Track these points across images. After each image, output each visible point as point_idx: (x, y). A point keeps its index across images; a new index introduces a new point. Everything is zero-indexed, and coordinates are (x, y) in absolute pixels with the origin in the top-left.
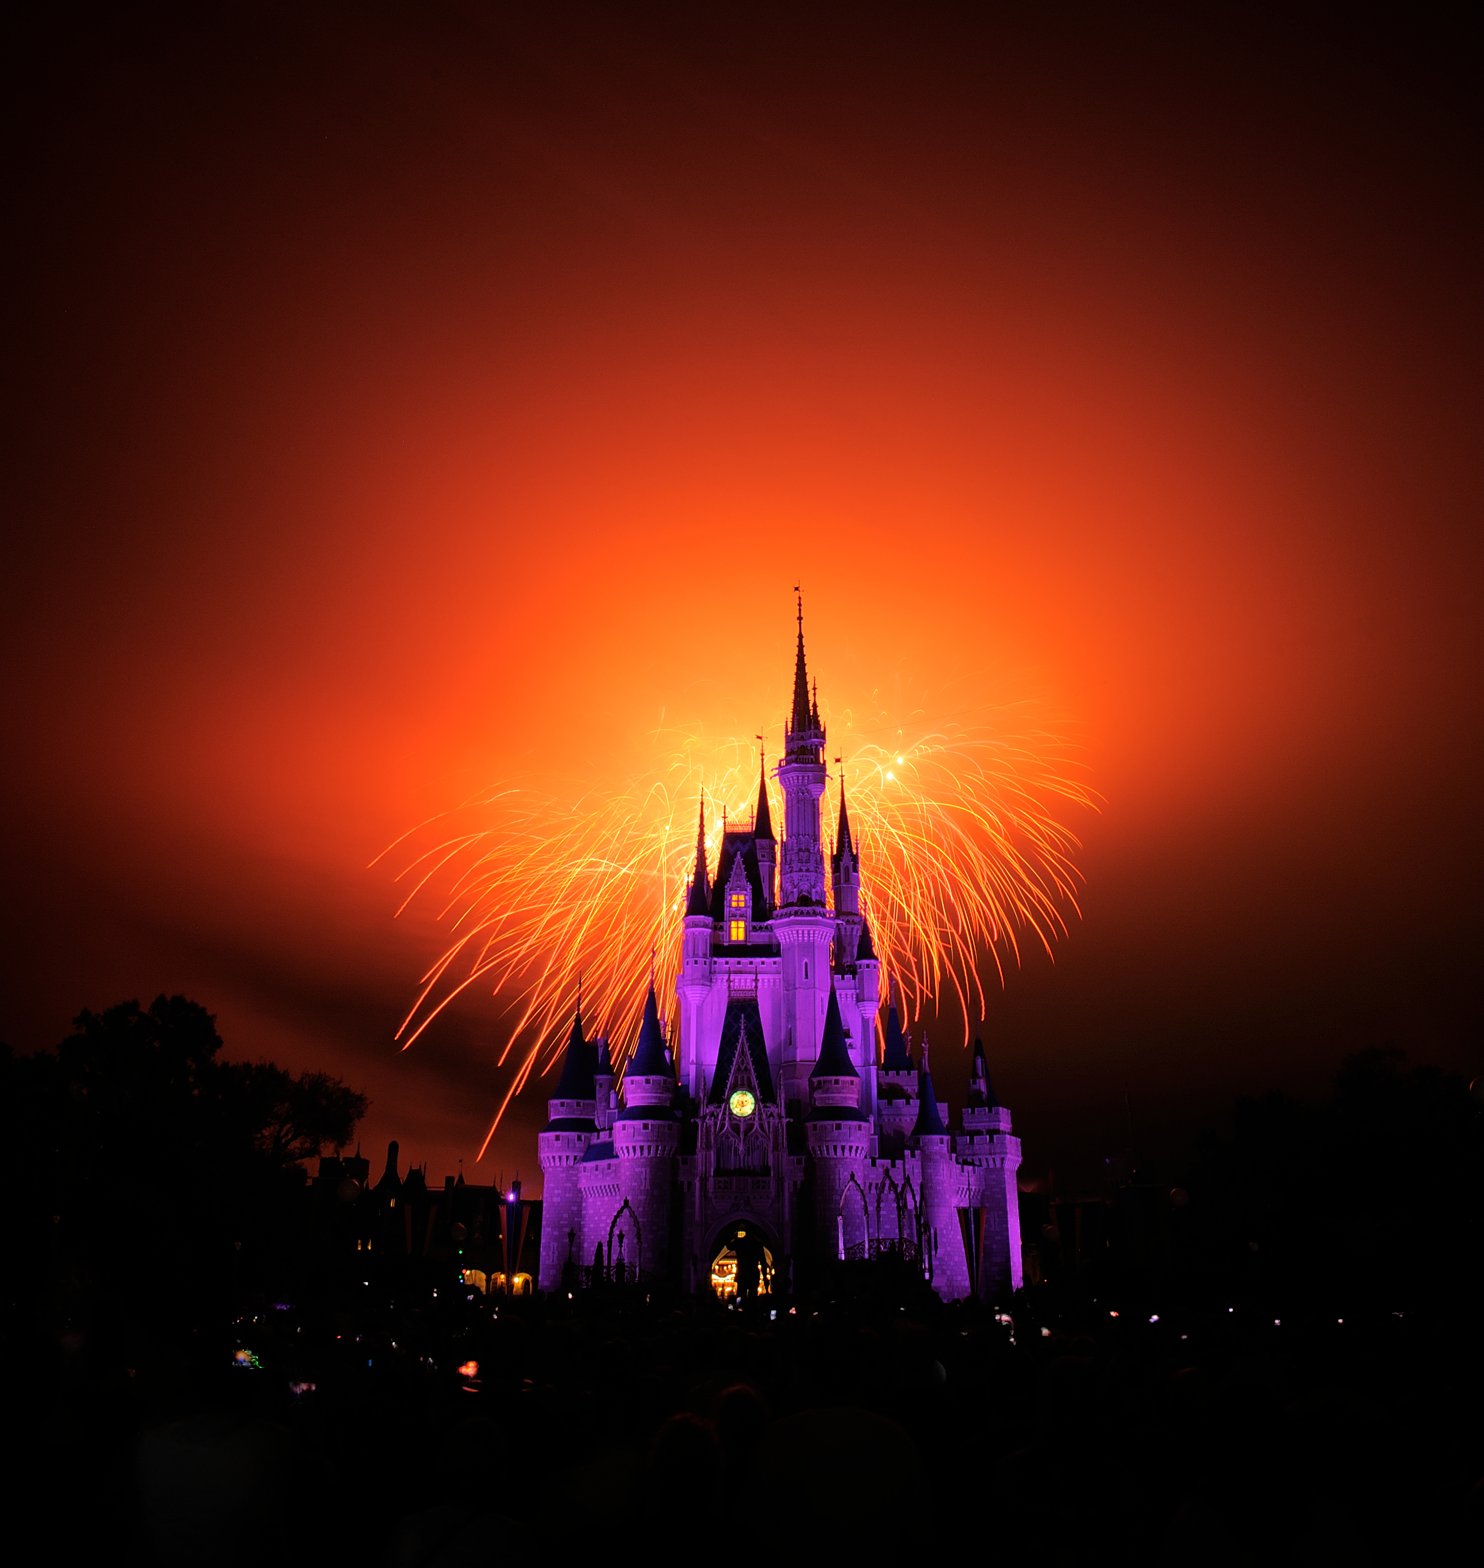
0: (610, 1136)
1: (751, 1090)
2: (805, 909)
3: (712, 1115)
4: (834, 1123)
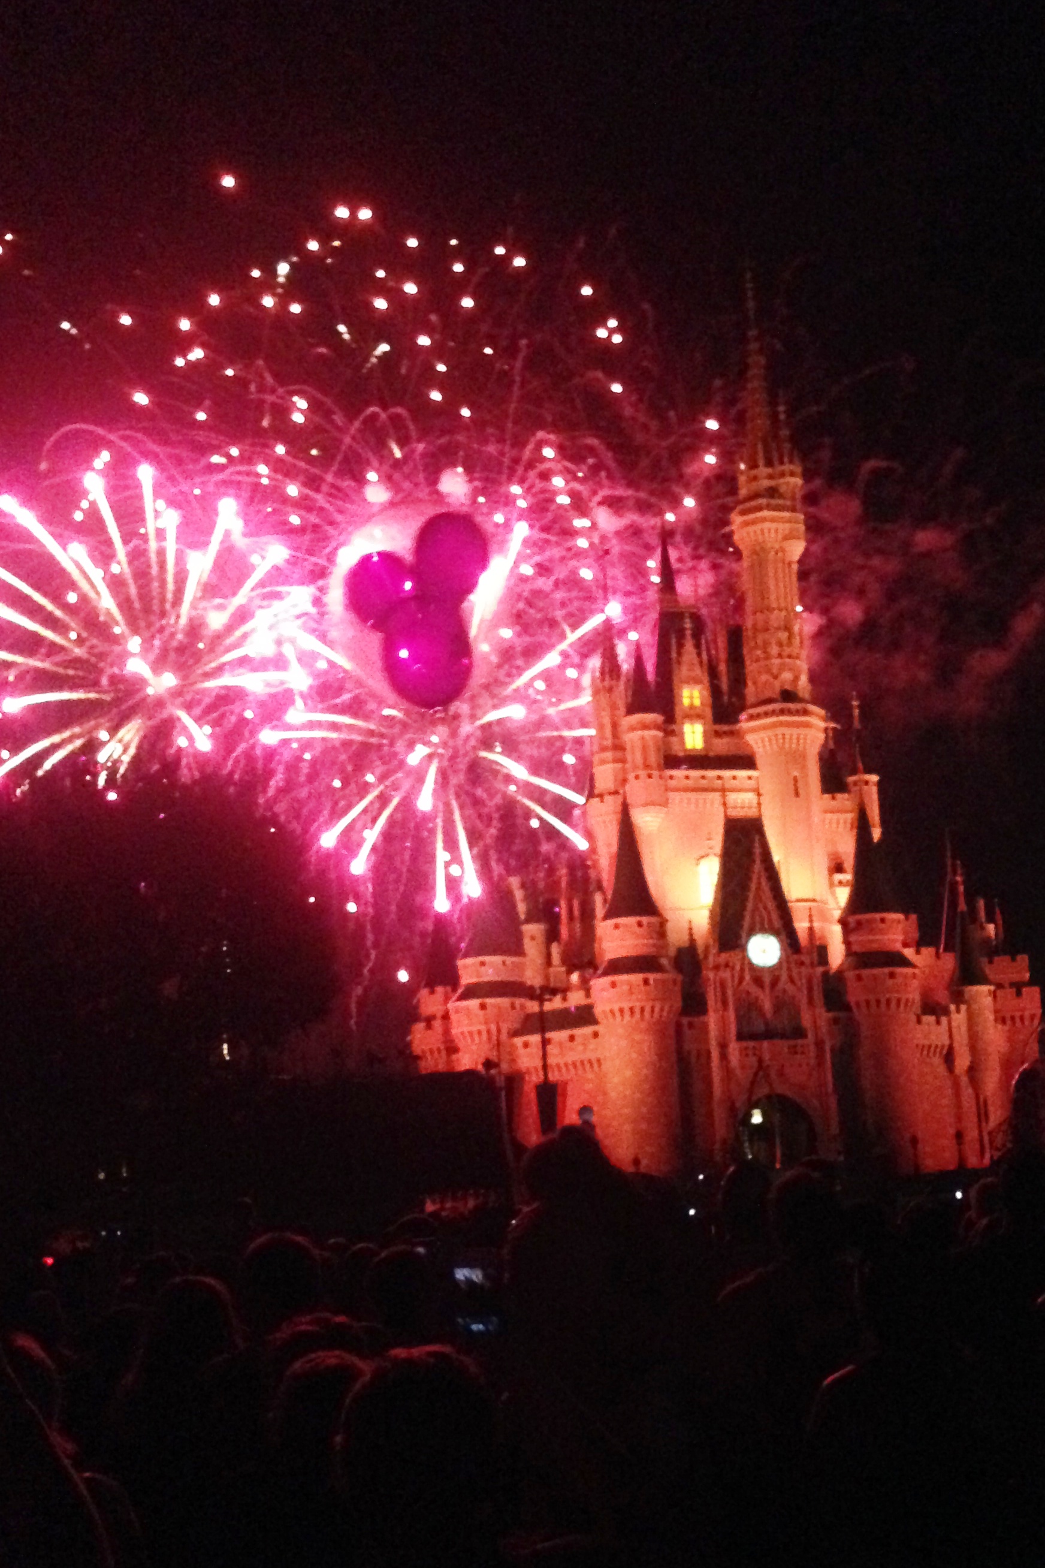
0: (588, 995)
1: (776, 933)
2: (792, 706)
3: (727, 965)
4: (886, 970)
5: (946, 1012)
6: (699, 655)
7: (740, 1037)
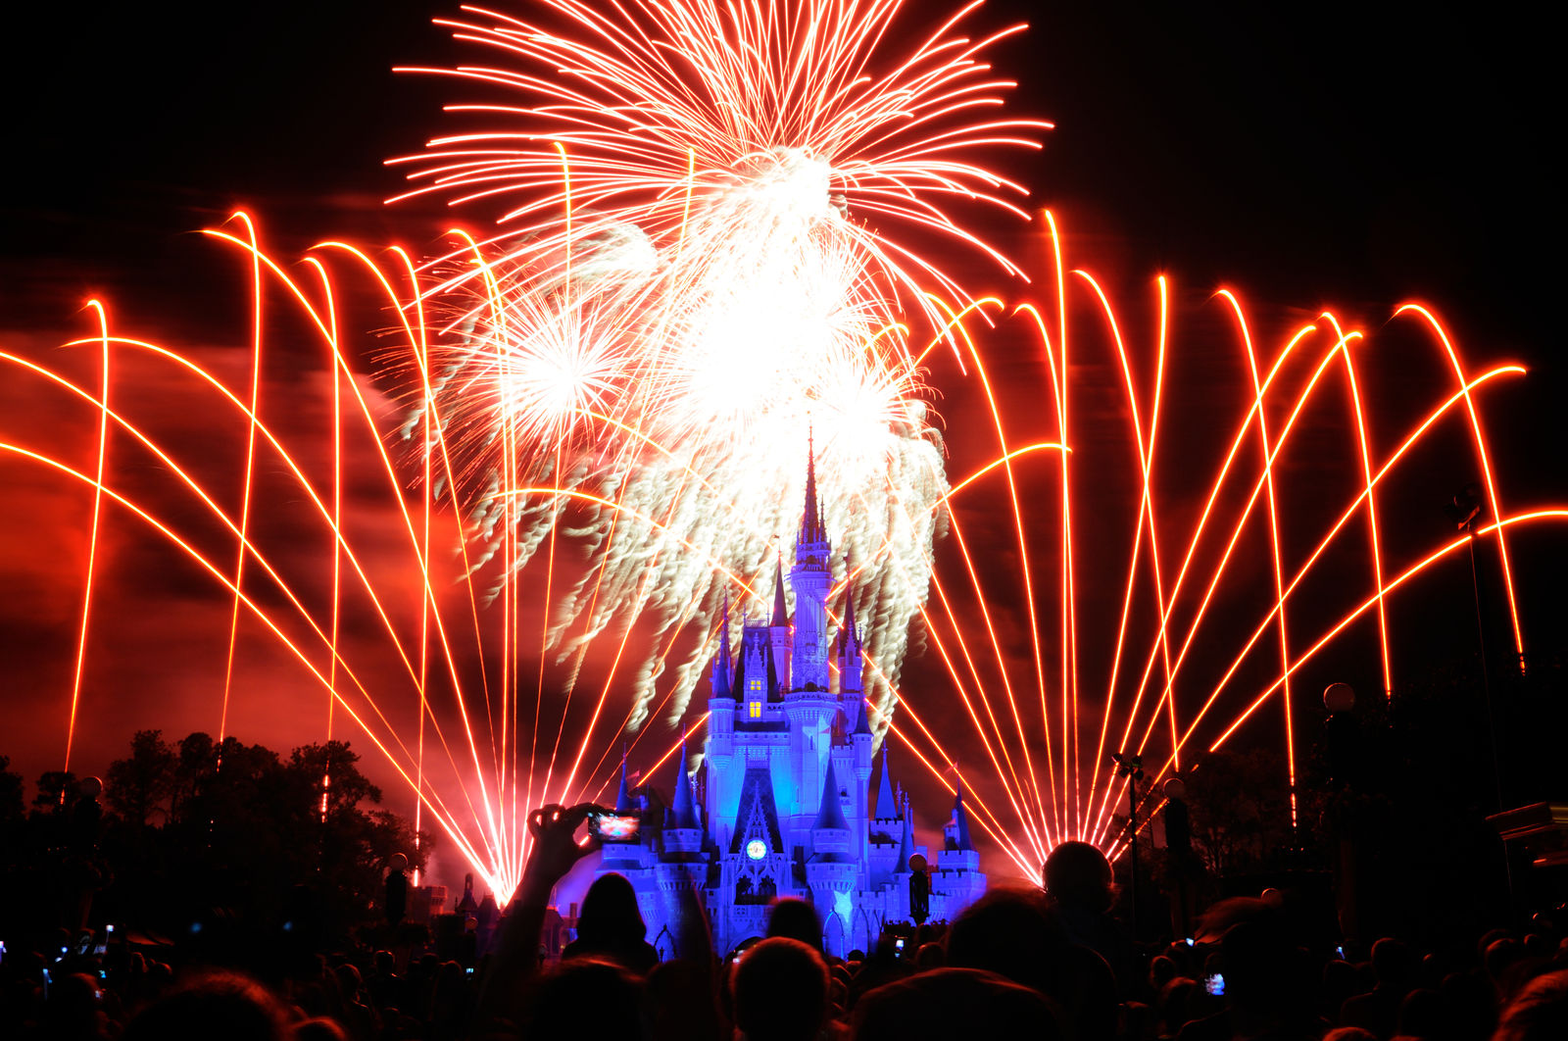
0: (653, 874)
1: (764, 839)
2: (811, 694)
3: (733, 859)
4: (830, 864)
5: (884, 891)
6: (762, 659)
7: (737, 902)
